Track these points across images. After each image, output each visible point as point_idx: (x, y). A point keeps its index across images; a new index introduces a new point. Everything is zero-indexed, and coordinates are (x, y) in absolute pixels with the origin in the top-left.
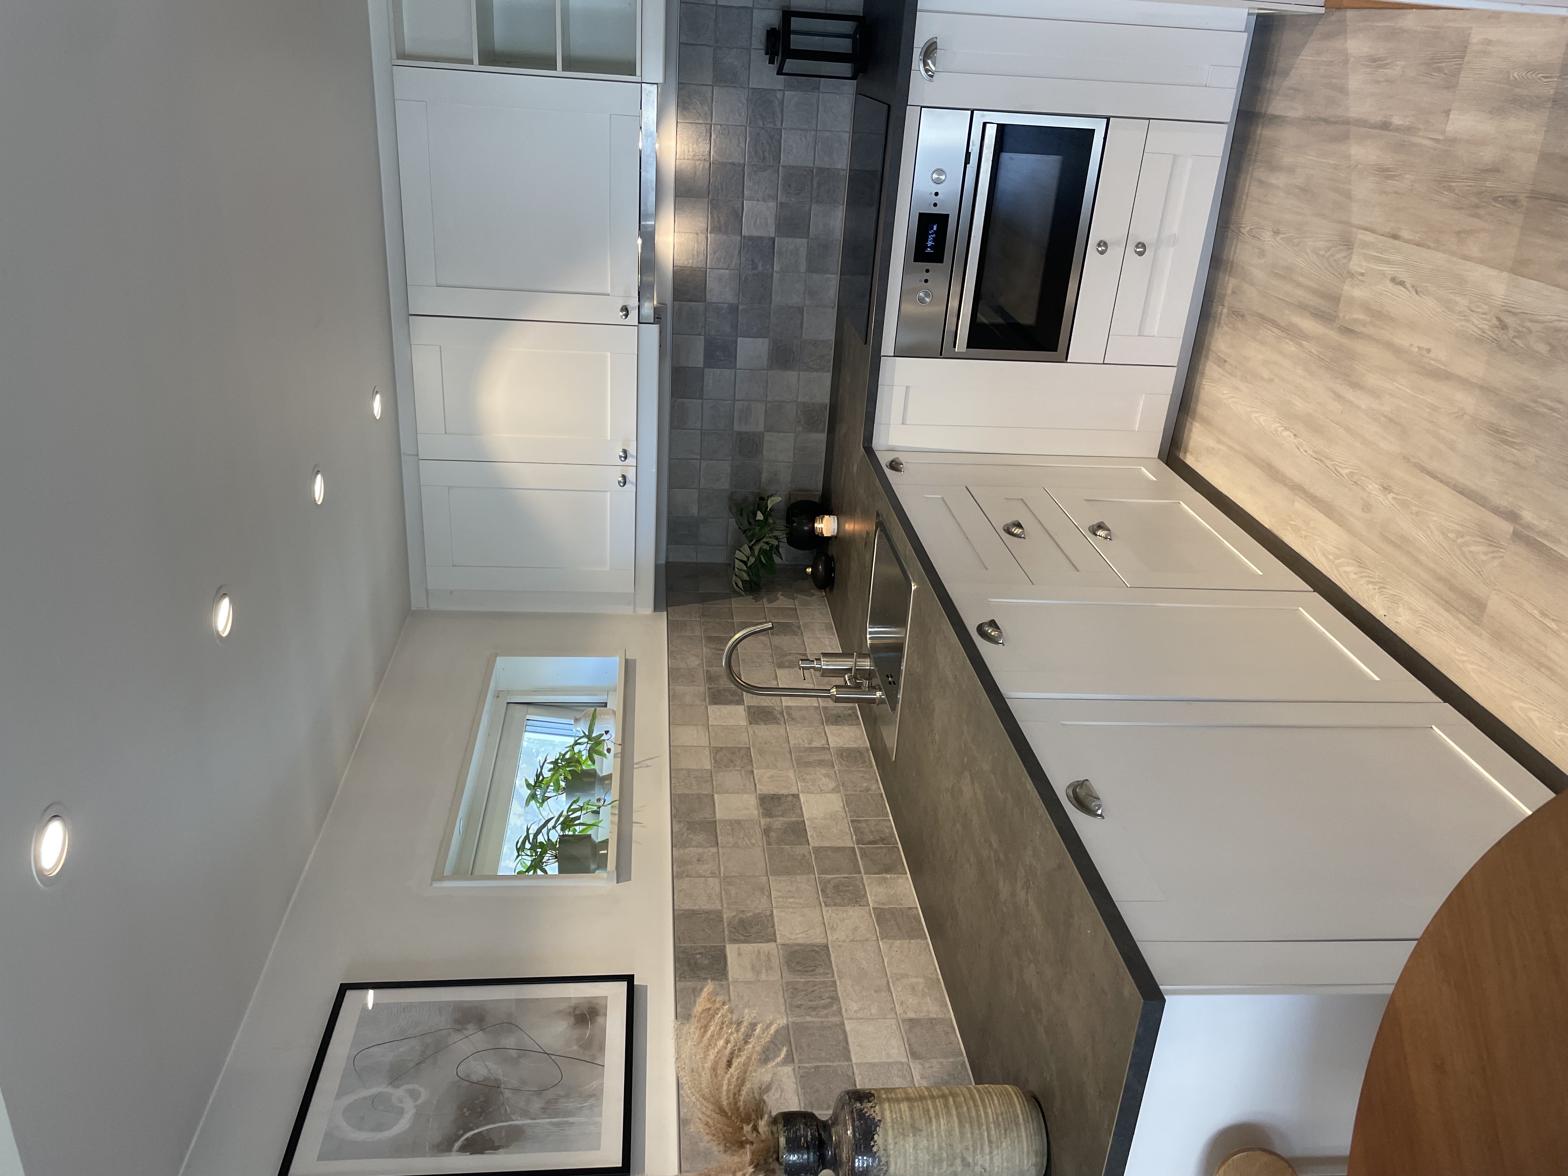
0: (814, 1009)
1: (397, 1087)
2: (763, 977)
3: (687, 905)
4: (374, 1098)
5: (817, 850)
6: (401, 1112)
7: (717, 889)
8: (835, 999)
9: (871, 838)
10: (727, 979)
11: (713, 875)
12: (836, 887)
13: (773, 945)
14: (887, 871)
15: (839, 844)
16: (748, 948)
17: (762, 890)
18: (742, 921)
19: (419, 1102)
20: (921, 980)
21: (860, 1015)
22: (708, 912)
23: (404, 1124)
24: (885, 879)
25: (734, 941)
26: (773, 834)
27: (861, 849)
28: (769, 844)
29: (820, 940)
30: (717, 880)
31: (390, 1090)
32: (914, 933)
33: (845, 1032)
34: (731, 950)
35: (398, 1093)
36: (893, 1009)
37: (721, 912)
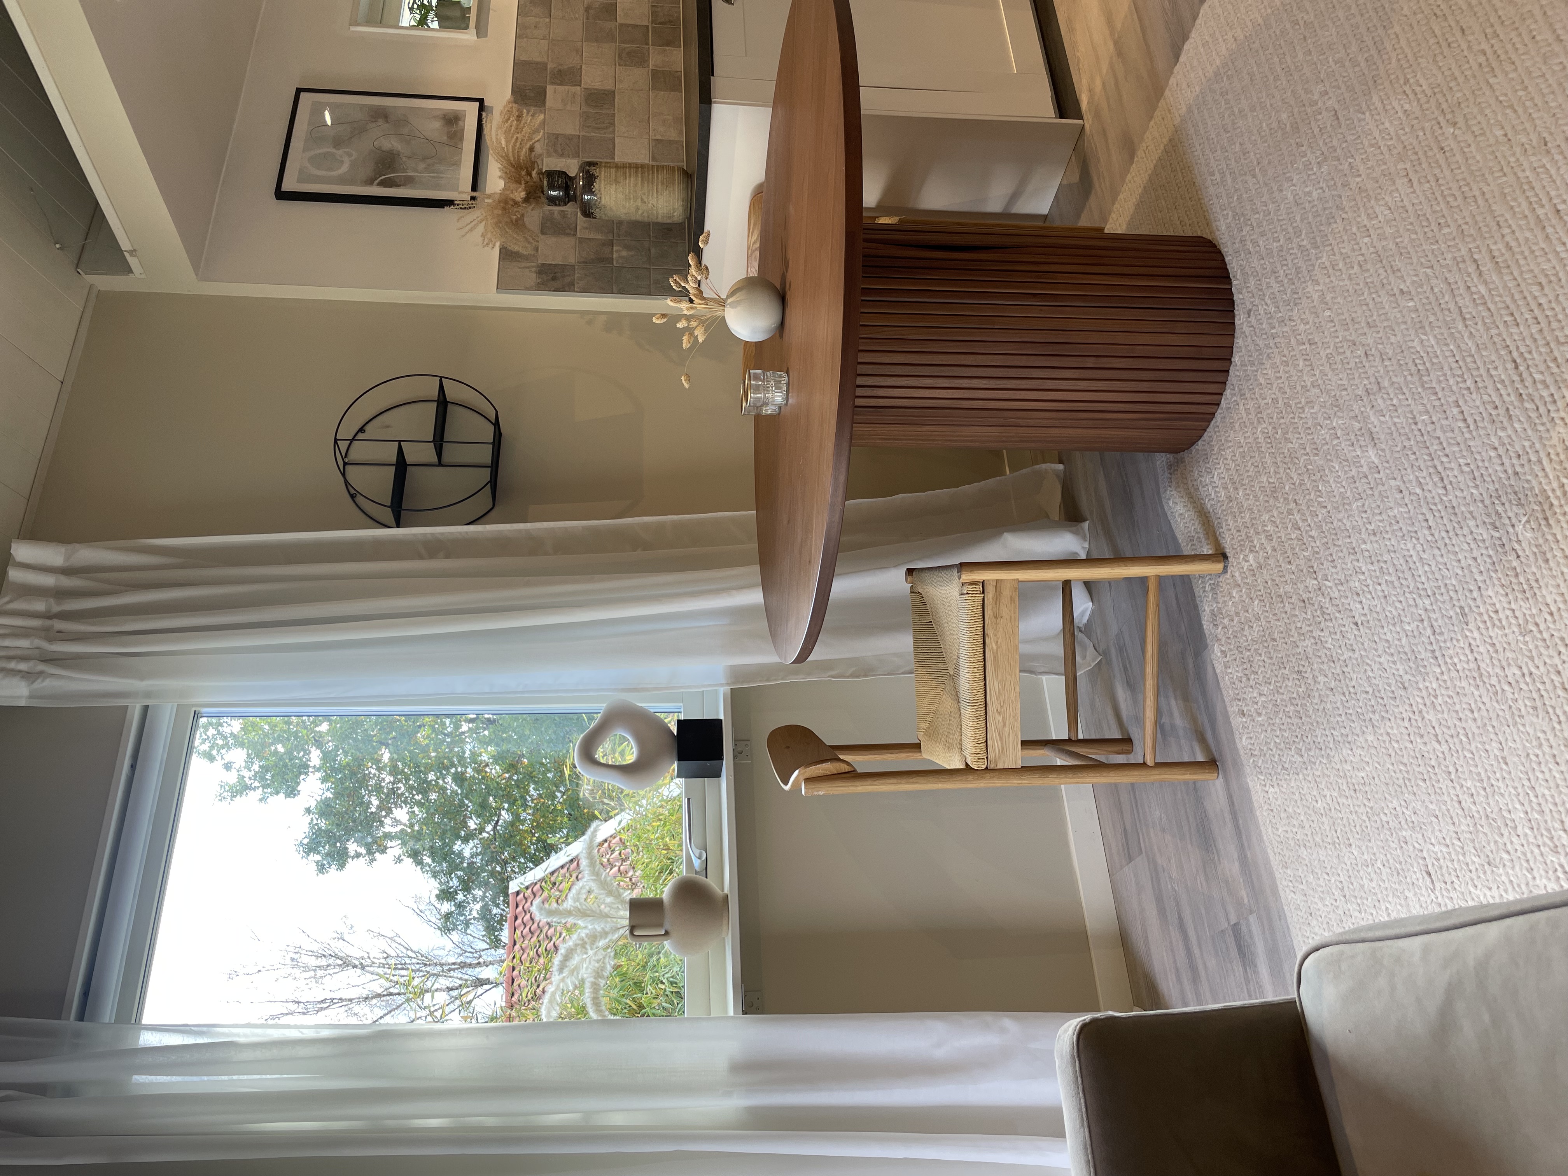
0: (598, 129)
1: (339, 149)
2: (568, 108)
3: (524, 57)
4: (325, 154)
5: (621, 25)
6: (342, 162)
7: (546, 48)
8: (613, 124)
9: (663, 20)
10: (545, 106)
11: (544, 38)
12: (629, 53)
13: (578, 88)
14: (668, 45)
15: (638, 22)
16: (560, 88)
17: (577, 51)
18: (560, 71)
19: (352, 158)
20: (671, 118)
21: (626, 135)
22: (537, 63)
23: (345, 168)
24: (665, 50)
25: (552, 83)
26: (592, 12)
27: (653, 27)
28: (587, 19)
29: (609, 87)
30: (547, 42)
31: (334, 151)
32: (675, 88)
33: (614, 144)
34: (550, 89)
35: (339, 152)
36: (648, 133)
37: (547, 64)
